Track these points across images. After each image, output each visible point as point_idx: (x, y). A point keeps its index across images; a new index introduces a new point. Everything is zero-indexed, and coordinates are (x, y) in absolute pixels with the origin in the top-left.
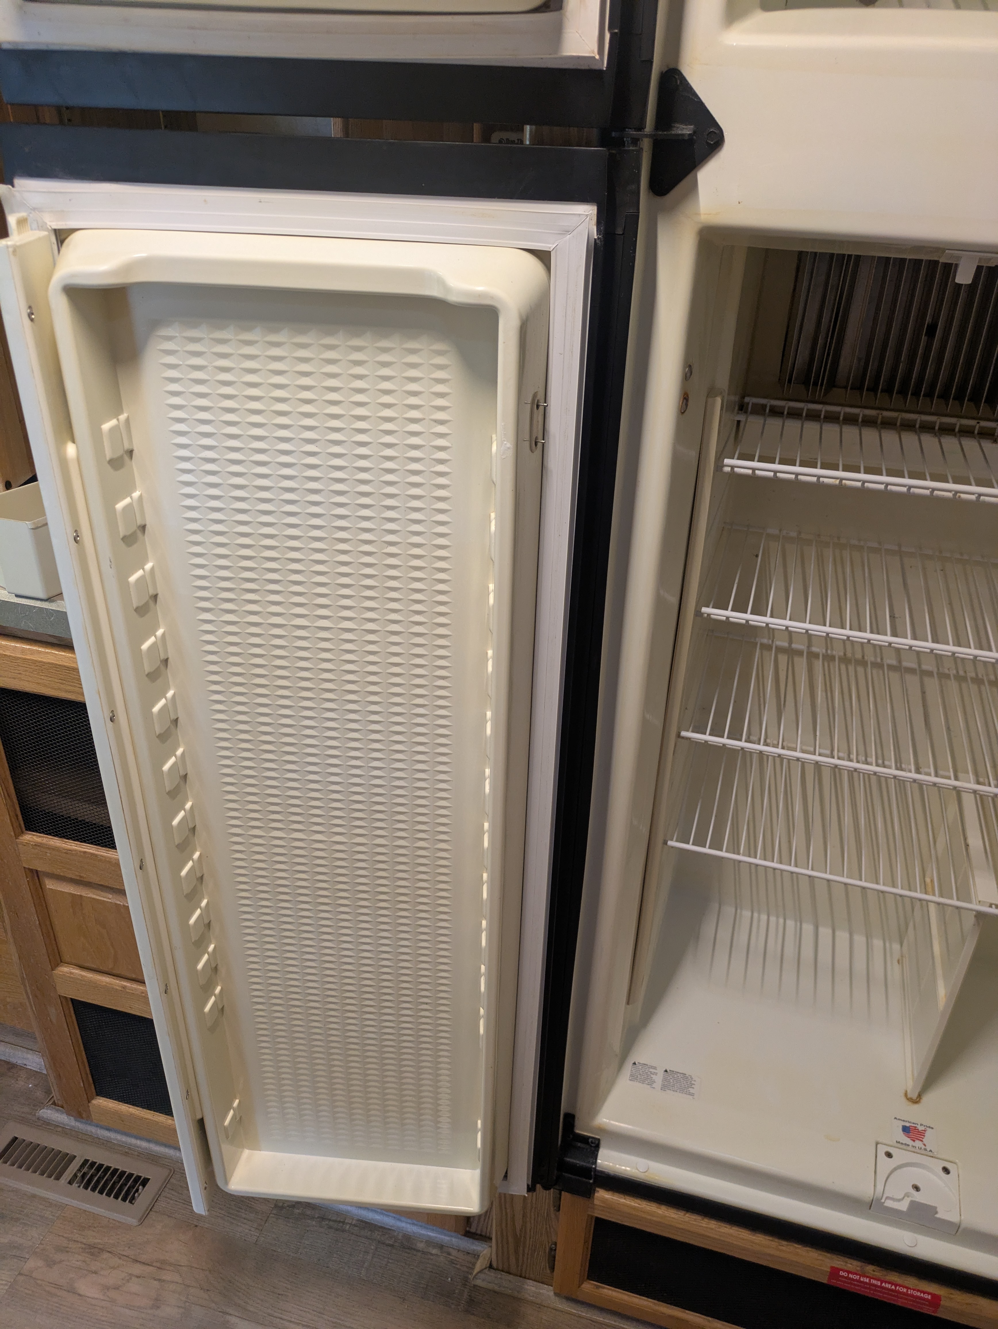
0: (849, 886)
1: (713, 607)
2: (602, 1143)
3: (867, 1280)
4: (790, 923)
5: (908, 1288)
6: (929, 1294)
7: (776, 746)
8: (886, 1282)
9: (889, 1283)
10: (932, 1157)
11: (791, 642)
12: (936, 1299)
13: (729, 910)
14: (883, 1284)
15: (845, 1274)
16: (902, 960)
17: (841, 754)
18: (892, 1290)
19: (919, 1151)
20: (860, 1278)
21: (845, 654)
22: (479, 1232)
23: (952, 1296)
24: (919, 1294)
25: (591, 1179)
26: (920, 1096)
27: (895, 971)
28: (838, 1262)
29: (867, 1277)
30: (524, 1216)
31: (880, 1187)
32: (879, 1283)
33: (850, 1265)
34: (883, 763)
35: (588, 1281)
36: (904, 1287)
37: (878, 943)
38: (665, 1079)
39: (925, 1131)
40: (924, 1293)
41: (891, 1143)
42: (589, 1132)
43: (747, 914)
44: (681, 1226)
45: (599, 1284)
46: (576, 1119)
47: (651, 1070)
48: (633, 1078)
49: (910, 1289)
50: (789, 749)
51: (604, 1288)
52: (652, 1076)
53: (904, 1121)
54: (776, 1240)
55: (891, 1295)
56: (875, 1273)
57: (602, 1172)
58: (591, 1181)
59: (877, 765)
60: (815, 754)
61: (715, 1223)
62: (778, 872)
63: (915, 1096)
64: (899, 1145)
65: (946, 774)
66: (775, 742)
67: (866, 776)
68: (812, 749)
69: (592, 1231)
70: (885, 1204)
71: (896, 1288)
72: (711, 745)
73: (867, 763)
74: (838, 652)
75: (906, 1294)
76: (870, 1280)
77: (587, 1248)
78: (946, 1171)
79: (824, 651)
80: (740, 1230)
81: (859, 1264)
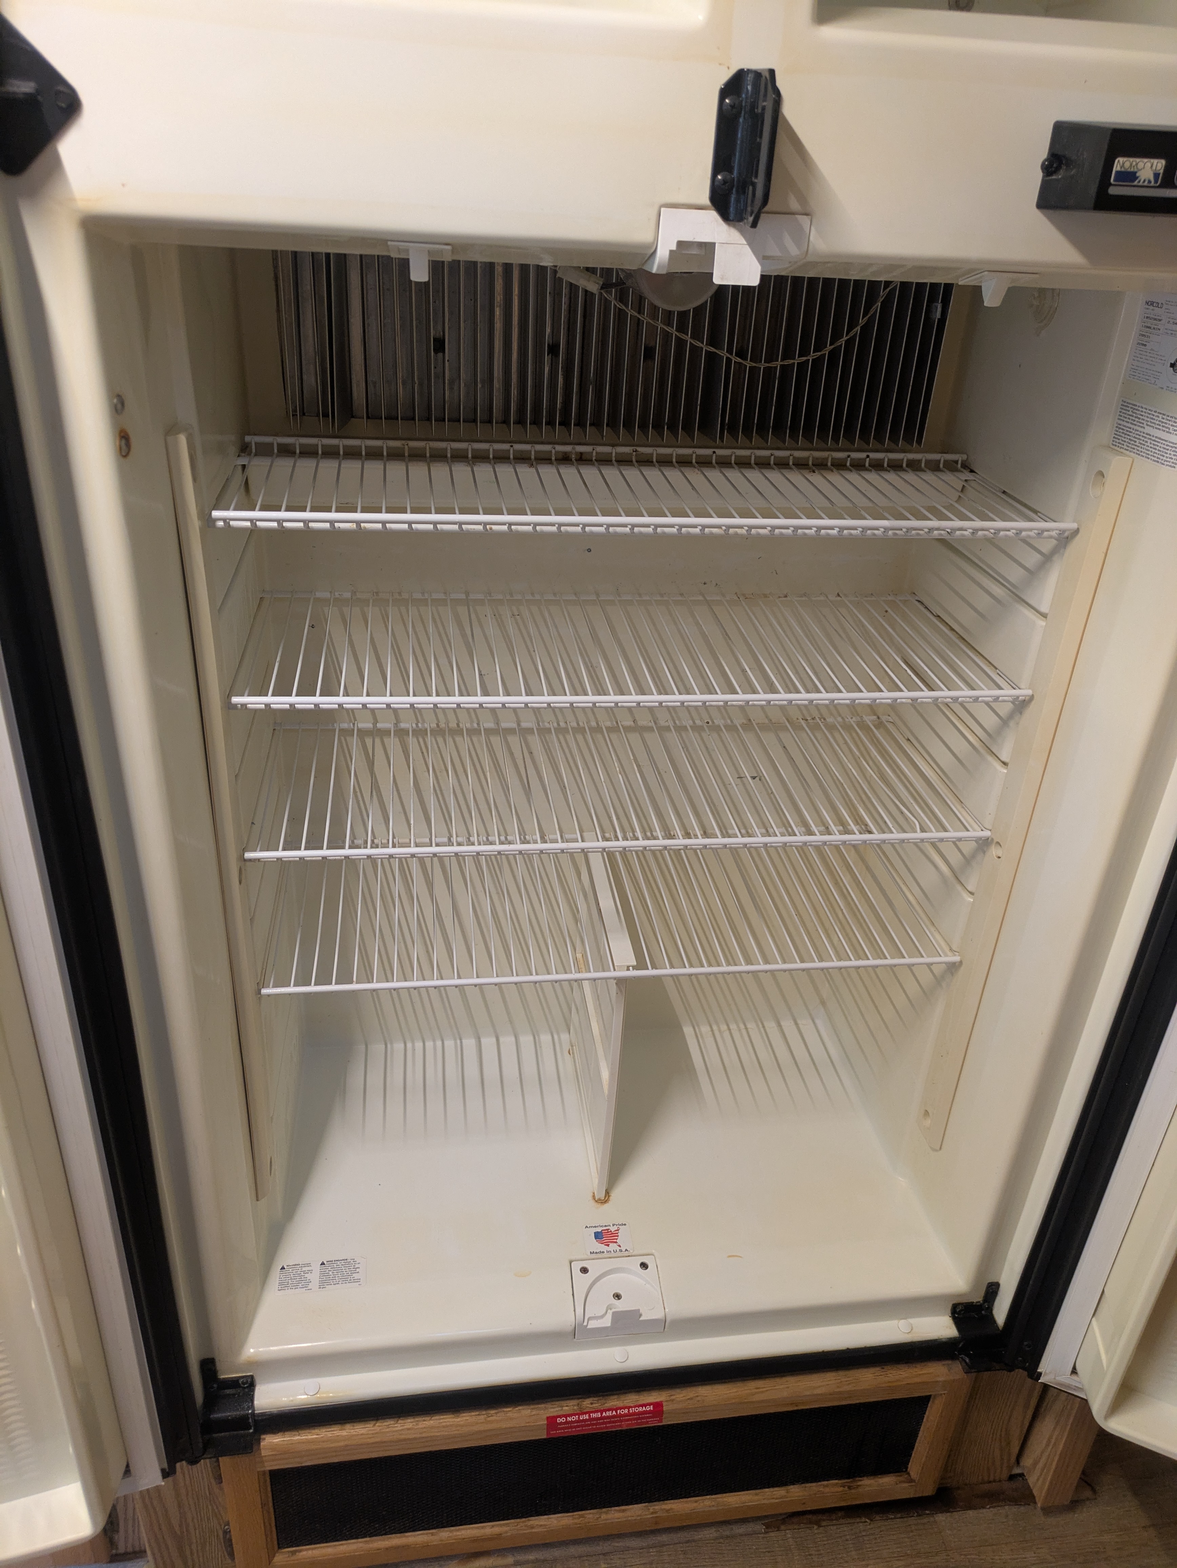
0: (503, 986)
1: (249, 695)
2: (257, 1380)
3: (587, 1417)
4: (449, 1043)
5: (629, 1408)
6: (650, 1404)
7: (386, 846)
8: (605, 1411)
9: (609, 1410)
10: (629, 1256)
11: (376, 722)
12: (658, 1406)
13: (378, 1048)
14: (604, 1414)
15: (563, 1420)
16: (573, 1050)
17: (460, 839)
18: (613, 1417)
19: (615, 1255)
20: (579, 1418)
21: (438, 725)
22: (130, 1549)
23: (673, 1397)
24: (640, 1409)
25: (251, 1429)
26: (607, 1193)
27: (567, 1065)
28: (553, 1409)
29: (585, 1413)
30: (180, 1506)
31: (580, 1311)
32: (599, 1415)
33: (567, 1408)
34: (506, 838)
35: (280, 1551)
36: (624, 1408)
37: (545, 1038)
38: (322, 1274)
39: (618, 1230)
40: (645, 1405)
41: (585, 1257)
42: (236, 1373)
43: (399, 1046)
44: (373, 1440)
45: (294, 1549)
46: (218, 1364)
47: (304, 1269)
48: (283, 1286)
49: (632, 1407)
50: (402, 846)
51: (300, 1551)
52: (306, 1275)
53: (595, 1227)
54: (484, 1412)
55: (613, 1422)
56: (594, 1405)
57: (263, 1414)
58: (251, 1431)
59: (501, 843)
60: (431, 846)
61: (412, 1420)
62: (423, 991)
63: (602, 1196)
64: (594, 1256)
65: (573, 836)
66: (384, 841)
67: (493, 857)
68: (427, 840)
69: (269, 1489)
70: (589, 1327)
71: (616, 1412)
72: (308, 861)
73: (491, 844)
74: (430, 723)
75: (629, 1415)
76: (590, 1416)
77: (269, 1512)
78: (644, 1266)
79: (414, 725)
80: (442, 1417)
81: (575, 1402)
